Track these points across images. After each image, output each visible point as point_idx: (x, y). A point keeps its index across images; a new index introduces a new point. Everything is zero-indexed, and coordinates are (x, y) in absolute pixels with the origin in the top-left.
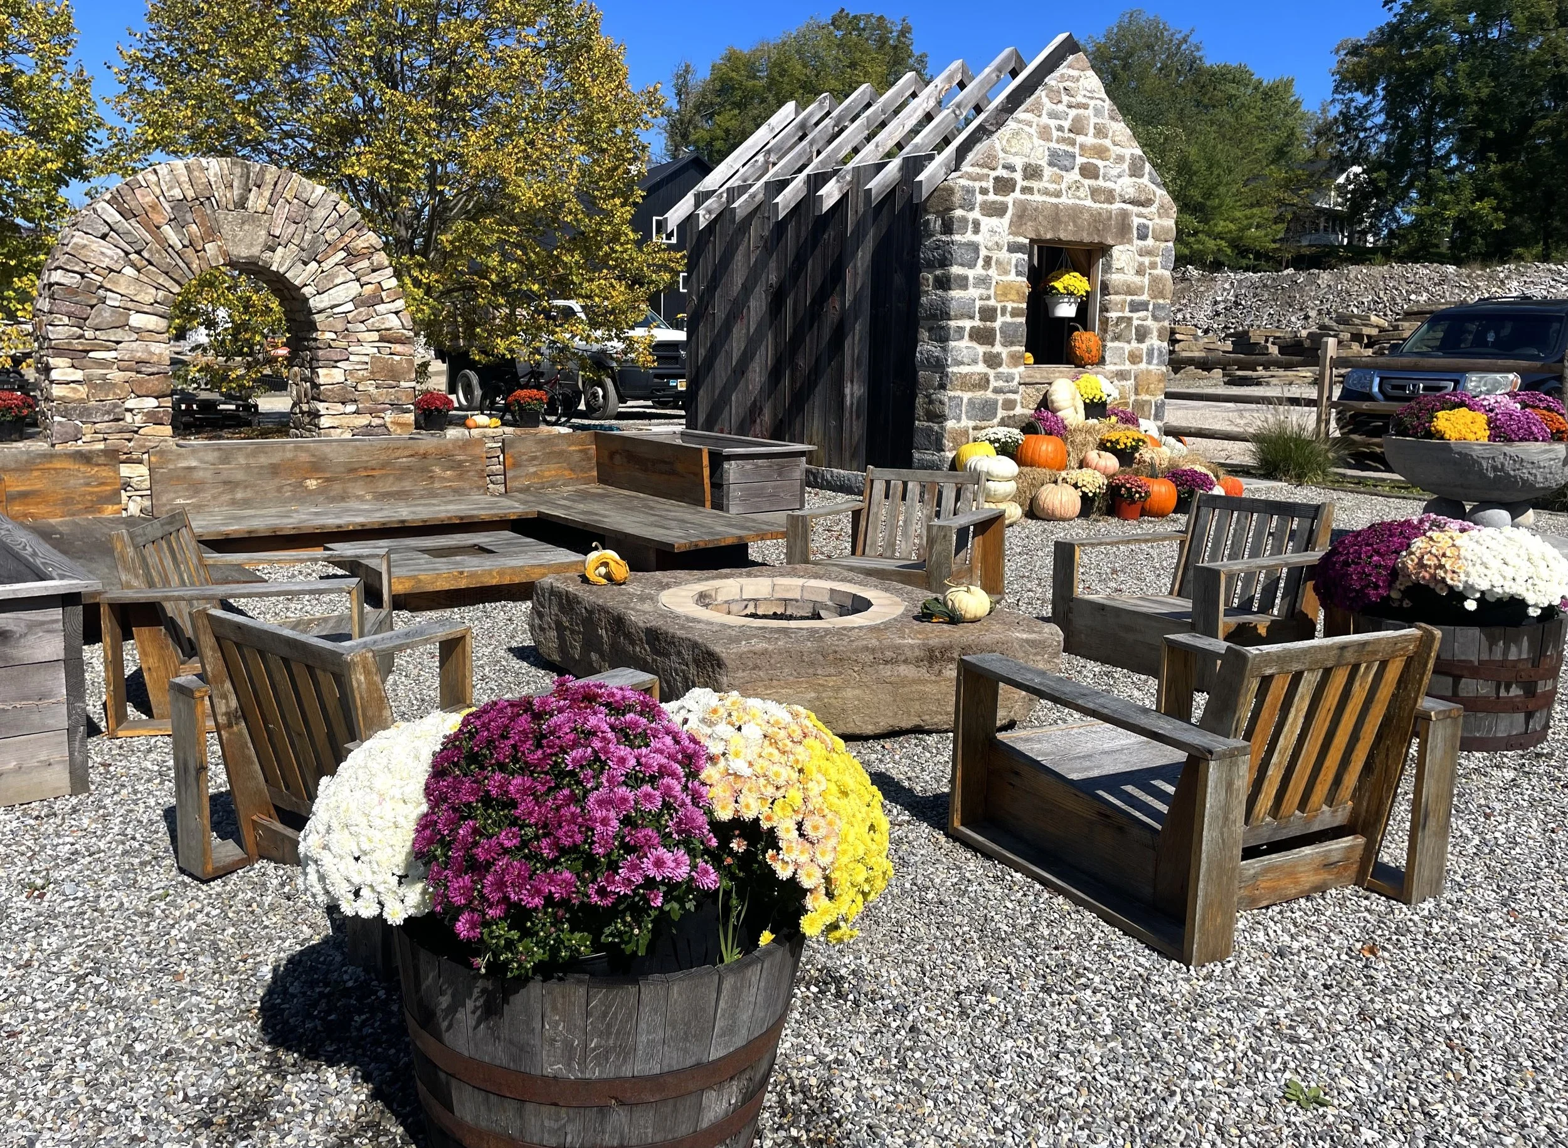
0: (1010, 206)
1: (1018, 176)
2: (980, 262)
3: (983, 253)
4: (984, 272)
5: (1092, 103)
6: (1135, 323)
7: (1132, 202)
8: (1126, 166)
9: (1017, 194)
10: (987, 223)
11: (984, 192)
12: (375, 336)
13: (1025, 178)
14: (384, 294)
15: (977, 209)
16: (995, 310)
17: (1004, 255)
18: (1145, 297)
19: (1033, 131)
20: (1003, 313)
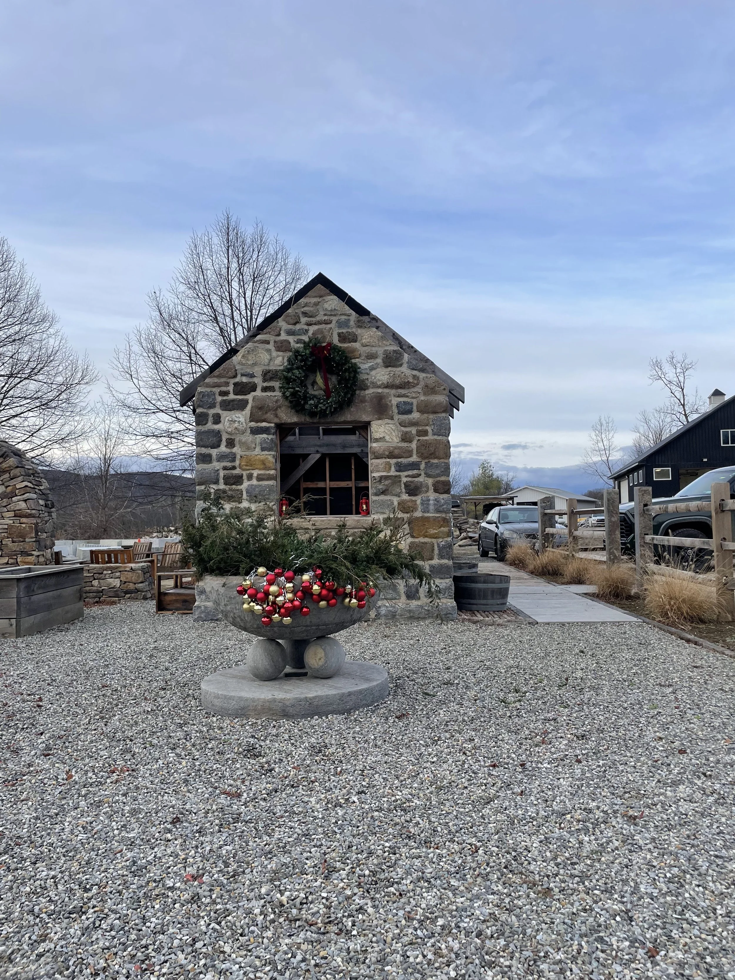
0: (250, 401)
1: (258, 380)
2: (224, 443)
3: (224, 437)
4: (228, 450)
5: (334, 319)
6: (404, 480)
7: (387, 386)
8: (379, 361)
9: (258, 393)
10: (226, 416)
11: (226, 393)
12: (12, 514)
13: (265, 380)
14: (17, 491)
15: (218, 405)
16: (241, 477)
17: (248, 438)
18: (414, 458)
19: (271, 346)
20: (250, 477)
